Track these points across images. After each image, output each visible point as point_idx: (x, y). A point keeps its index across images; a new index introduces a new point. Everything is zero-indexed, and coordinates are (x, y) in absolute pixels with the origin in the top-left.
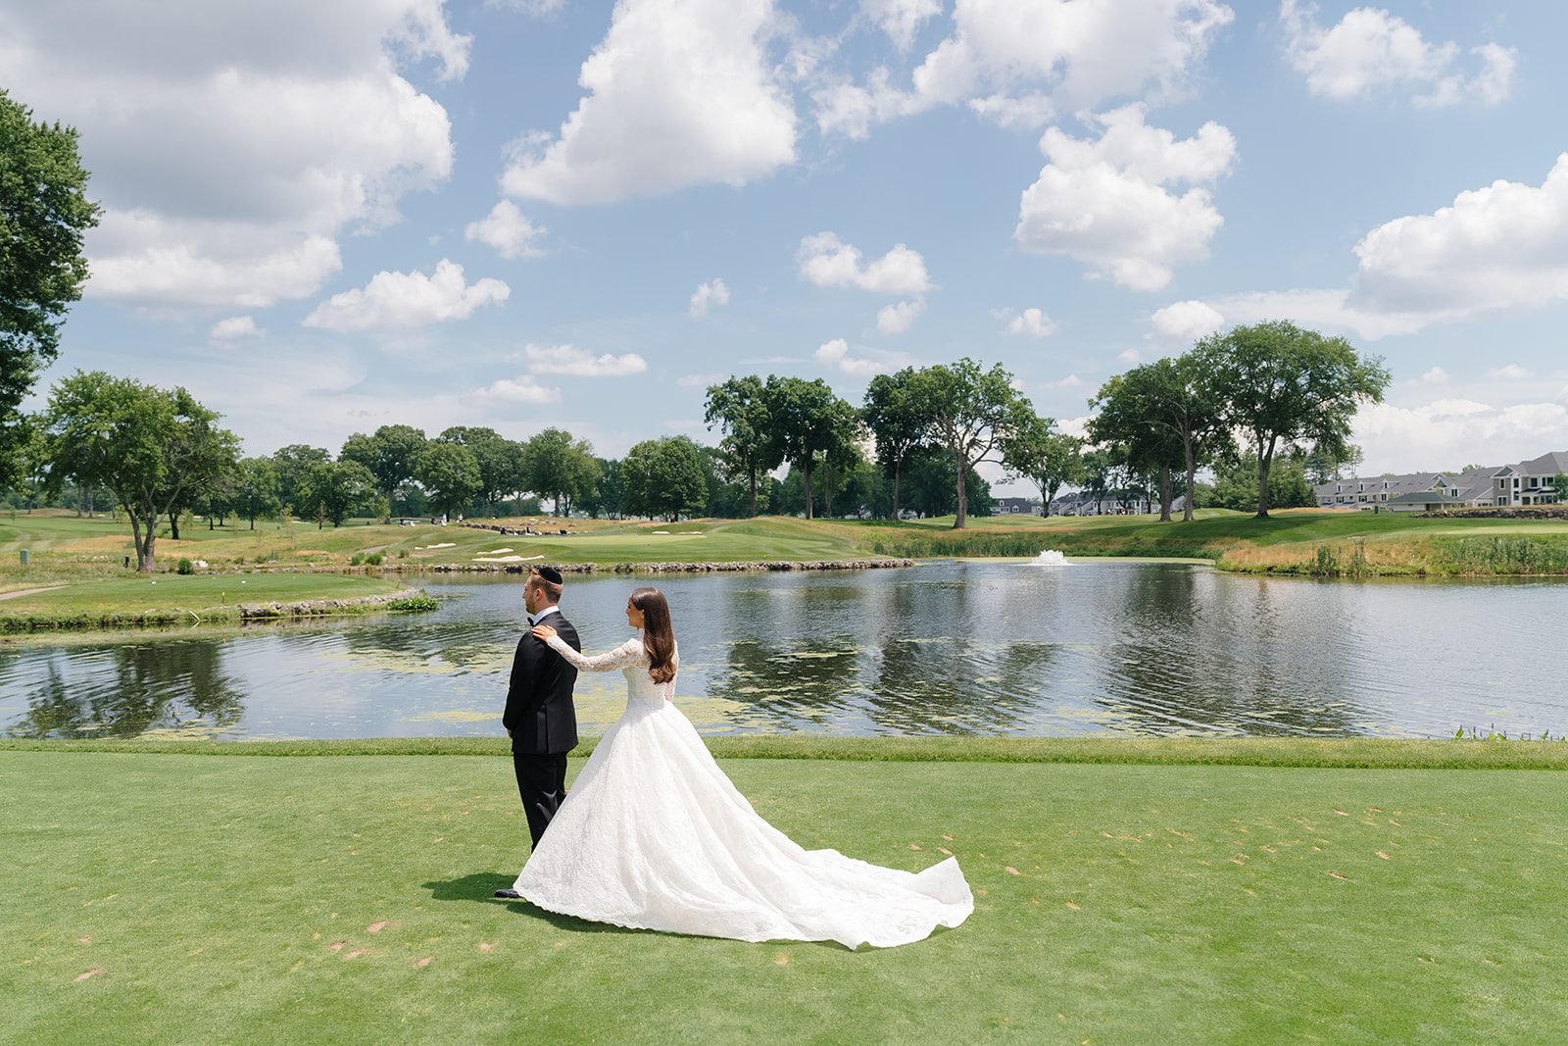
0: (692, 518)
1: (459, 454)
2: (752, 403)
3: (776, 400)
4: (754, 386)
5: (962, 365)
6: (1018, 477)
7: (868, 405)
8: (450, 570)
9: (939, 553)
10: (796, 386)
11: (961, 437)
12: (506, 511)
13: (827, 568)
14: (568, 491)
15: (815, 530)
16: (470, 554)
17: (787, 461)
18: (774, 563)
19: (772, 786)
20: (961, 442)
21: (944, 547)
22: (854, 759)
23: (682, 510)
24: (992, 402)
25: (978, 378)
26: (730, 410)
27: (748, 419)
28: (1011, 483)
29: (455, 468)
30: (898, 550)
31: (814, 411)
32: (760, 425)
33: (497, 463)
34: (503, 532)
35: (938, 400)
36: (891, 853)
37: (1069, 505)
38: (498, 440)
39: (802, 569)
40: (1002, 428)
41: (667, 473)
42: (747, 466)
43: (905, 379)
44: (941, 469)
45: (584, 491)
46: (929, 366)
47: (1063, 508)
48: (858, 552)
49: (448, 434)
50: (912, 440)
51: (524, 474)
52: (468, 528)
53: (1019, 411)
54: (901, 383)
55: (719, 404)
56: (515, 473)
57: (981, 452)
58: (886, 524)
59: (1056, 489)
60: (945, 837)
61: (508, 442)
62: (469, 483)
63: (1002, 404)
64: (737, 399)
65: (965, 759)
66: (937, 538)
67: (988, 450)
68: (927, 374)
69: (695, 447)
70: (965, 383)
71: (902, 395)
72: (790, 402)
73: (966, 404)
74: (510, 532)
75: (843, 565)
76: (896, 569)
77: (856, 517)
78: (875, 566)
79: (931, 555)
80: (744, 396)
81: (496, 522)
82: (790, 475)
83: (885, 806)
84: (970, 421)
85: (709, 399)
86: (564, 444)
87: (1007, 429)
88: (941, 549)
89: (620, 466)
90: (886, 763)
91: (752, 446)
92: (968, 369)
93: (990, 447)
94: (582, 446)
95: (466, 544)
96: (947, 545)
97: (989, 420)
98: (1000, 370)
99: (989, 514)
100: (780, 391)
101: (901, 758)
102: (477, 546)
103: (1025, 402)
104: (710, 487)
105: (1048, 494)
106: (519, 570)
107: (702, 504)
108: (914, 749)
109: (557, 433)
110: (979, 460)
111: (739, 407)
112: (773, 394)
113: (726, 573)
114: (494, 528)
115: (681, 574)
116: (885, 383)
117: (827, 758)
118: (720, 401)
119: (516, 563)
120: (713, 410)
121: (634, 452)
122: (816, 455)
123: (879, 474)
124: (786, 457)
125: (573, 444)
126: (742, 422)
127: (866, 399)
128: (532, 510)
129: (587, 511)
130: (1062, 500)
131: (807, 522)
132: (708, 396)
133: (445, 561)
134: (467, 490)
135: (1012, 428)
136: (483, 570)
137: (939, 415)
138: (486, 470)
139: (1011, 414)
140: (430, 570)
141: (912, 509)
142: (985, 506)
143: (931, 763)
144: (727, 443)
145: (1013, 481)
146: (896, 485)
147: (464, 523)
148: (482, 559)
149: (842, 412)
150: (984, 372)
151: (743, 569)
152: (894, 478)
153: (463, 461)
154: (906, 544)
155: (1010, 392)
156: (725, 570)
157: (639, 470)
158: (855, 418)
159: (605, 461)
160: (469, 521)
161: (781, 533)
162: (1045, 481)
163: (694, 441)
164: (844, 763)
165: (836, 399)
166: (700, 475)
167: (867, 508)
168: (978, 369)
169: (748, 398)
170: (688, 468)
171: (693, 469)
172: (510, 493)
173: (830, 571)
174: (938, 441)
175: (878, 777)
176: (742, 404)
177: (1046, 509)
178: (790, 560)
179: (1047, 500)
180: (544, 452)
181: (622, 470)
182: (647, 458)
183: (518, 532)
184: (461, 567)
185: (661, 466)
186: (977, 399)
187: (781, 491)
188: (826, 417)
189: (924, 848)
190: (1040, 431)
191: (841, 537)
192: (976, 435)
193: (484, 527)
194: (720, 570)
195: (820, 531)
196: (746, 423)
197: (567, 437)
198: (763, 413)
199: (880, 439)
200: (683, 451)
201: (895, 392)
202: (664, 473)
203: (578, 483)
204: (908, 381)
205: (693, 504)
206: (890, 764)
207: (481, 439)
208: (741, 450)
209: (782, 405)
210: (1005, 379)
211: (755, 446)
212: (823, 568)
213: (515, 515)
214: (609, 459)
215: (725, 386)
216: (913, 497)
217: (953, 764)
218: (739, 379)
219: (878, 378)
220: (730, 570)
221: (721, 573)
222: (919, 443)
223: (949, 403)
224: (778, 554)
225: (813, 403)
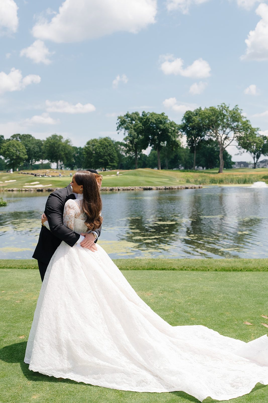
0: (112, 170)
1: (18, 145)
2: (136, 122)
3: (146, 121)
4: (136, 116)
5: (222, 106)
6: (244, 152)
7: (183, 123)
8: (14, 191)
9: (213, 183)
10: (154, 115)
11: (221, 136)
12: (37, 167)
13: (167, 189)
14: (62, 160)
15: (161, 174)
16: (22, 184)
17: (150, 146)
18: (145, 187)
19: (159, 285)
20: (221, 137)
21: (215, 180)
22: (200, 270)
23: (108, 167)
24: (234, 121)
25: (228, 111)
26: (127, 126)
27: (134, 129)
28: (241, 155)
29: (16, 151)
30: (196, 182)
31: (161, 125)
32: (139, 132)
33: (33, 148)
34: (35, 175)
35: (212, 120)
36: (235, 327)
37: (264, 164)
38: (33, 139)
39: (157, 189)
40: (238, 132)
41: (101, 152)
42: (134, 148)
43: (198, 113)
44: (212, 149)
45: (68, 159)
46: (208, 107)
47: (262, 165)
48: (180, 182)
49: (14, 136)
50: (201, 137)
51: (44, 153)
52: (21, 174)
53: (245, 125)
54: (196, 114)
55: (122, 123)
56: (40, 152)
57: (229, 142)
58: (191, 172)
59: (259, 157)
60: (264, 317)
61: (37, 140)
62: (22, 156)
63: (238, 121)
64: (130, 121)
65: (258, 270)
66: (212, 177)
67: (232, 141)
68: (207, 110)
69: (113, 141)
70: (223, 114)
71: (197, 119)
72: (151, 122)
73: (223, 122)
74: (38, 176)
75: (174, 188)
76: (195, 189)
77: (178, 169)
78: (187, 188)
79: (209, 184)
80: (132, 120)
81: (33, 172)
82: (151, 152)
83: (224, 297)
84: (225, 129)
85: (119, 121)
86: (60, 140)
87: (240, 132)
88: (213, 181)
89: (82, 149)
90: (216, 272)
91: (136, 140)
92: (224, 107)
93: (233, 140)
94: (67, 141)
95: (21, 180)
96: (216, 179)
97: (233, 129)
98: (237, 108)
99: (231, 168)
100: (147, 118)
101: (224, 270)
102: (25, 181)
103: (247, 121)
104: (119, 157)
105: (256, 159)
106: (42, 191)
107: (116, 164)
108: (230, 265)
109: (57, 136)
110: (228, 145)
111: (130, 124)
112: (144, 119)
113: (126, 191)
114: (32, 174)
115: (108, 192)
116: (190, 114)
117: (185, 270)
118: (123, 122)
119: (41, 188)
120: (120, 126)
121: (88, 143)
122: (162, 144)
123: (187, 152)
124: (149, 144)
125: (63, 140)
126: (132, 131)
127: (182, 120)
128: (47, 167)
129: (70, 167)
130: (261, 162)
131: (158, 171)
132: (118, 120)
133: (11, 187)
134: (21, 159)
135: (242, 132)
136: (27, 191)
137: (213, 127)
138: (29, 152)
139: (242, 126)
140: (6, 191)
141: (200, 165)
142: (230, 165)
143: (240, 272)
144: (125, 139)
145: (241, 154)
146: (195, 156)
147: (20, 172)
148: (27, 186)
149: (172, 126)
150: (231, 109)
151: (133, 190)
152: (194, 153)
153: (19, 147)
154: (199, 180)
155: (240, 117)
156: (125, 190)
157: (90, 151)
158: (178, 129)
159: (77, 148)
160: (22, 171)
161: (148, 175)
162: (255, 154)
163: (112, 139)
164: (194, 273)
165: (170, 121)
166: (115, 153)
167: (182, 166)
168: (228, 107)
169: (134, 120)
170: (110, 150)
171: (112, 150)
172: (38, 160)
173: (168, 190)
174: (212, 137)
175: (215, 280)
176: (132, 123)
177: (255, 166)
178: (152, 185)
179: (255, 162)
180: (52, 144)
181: (83, 151)
182: (93, 145)
183: (42, 176)
184: (18, 189)
185: (99, 149)
186: (228, 120)
187: (147, 159)
188: (166, 128)
189: (254, 324)
190: (253, 133)
191: (172, 177)
192: (227, 135)
193: (28, 174)
194: (123, 190)
195: (164, 174)
196: (133, 131)
197: (61, 137)
198: (140, 126)
199: (188, 137)
200: (108, 143)
201: (194, 117)
202: (100, 152)
203: (66, 156)
204: (199, 113)
205: (112, 164)
206: (219, 273)
207: (27, 139)
208: (131, 142)
209: (148, 123)
210: (239, 112)
211: (137, 140)
212: (166, 189)
213: (41, 169)
214: (78, 147)
215: (125, 116)
216: (201, 161)
217: (251, 273)
218: (130, 113)
219: (187, 112)
220: (127, 190)
221: (124, 191)
222: (204, 138)
223: (216, 122)
224: (147, 183)
225: (161, 122)
